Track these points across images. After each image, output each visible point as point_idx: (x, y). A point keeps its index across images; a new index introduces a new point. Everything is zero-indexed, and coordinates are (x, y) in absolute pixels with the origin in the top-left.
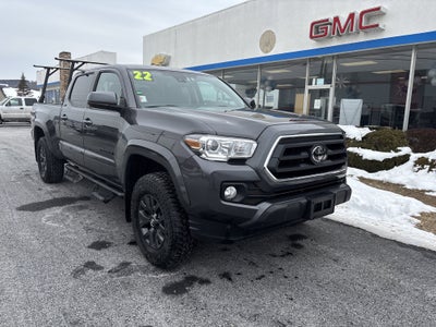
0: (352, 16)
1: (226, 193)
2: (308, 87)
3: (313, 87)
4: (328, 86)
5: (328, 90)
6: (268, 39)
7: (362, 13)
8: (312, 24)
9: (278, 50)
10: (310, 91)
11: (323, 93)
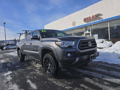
0: (93, 16)
1: (68, 55)
2: (85, 33)
3: (86, 33)
4: (89, 32)
5: (90, 33)
6: (74, 23)
7: (95, 15)
8: (84, 19)
9: (77, 25)
10: (85, 34)
11: (89, 34)
